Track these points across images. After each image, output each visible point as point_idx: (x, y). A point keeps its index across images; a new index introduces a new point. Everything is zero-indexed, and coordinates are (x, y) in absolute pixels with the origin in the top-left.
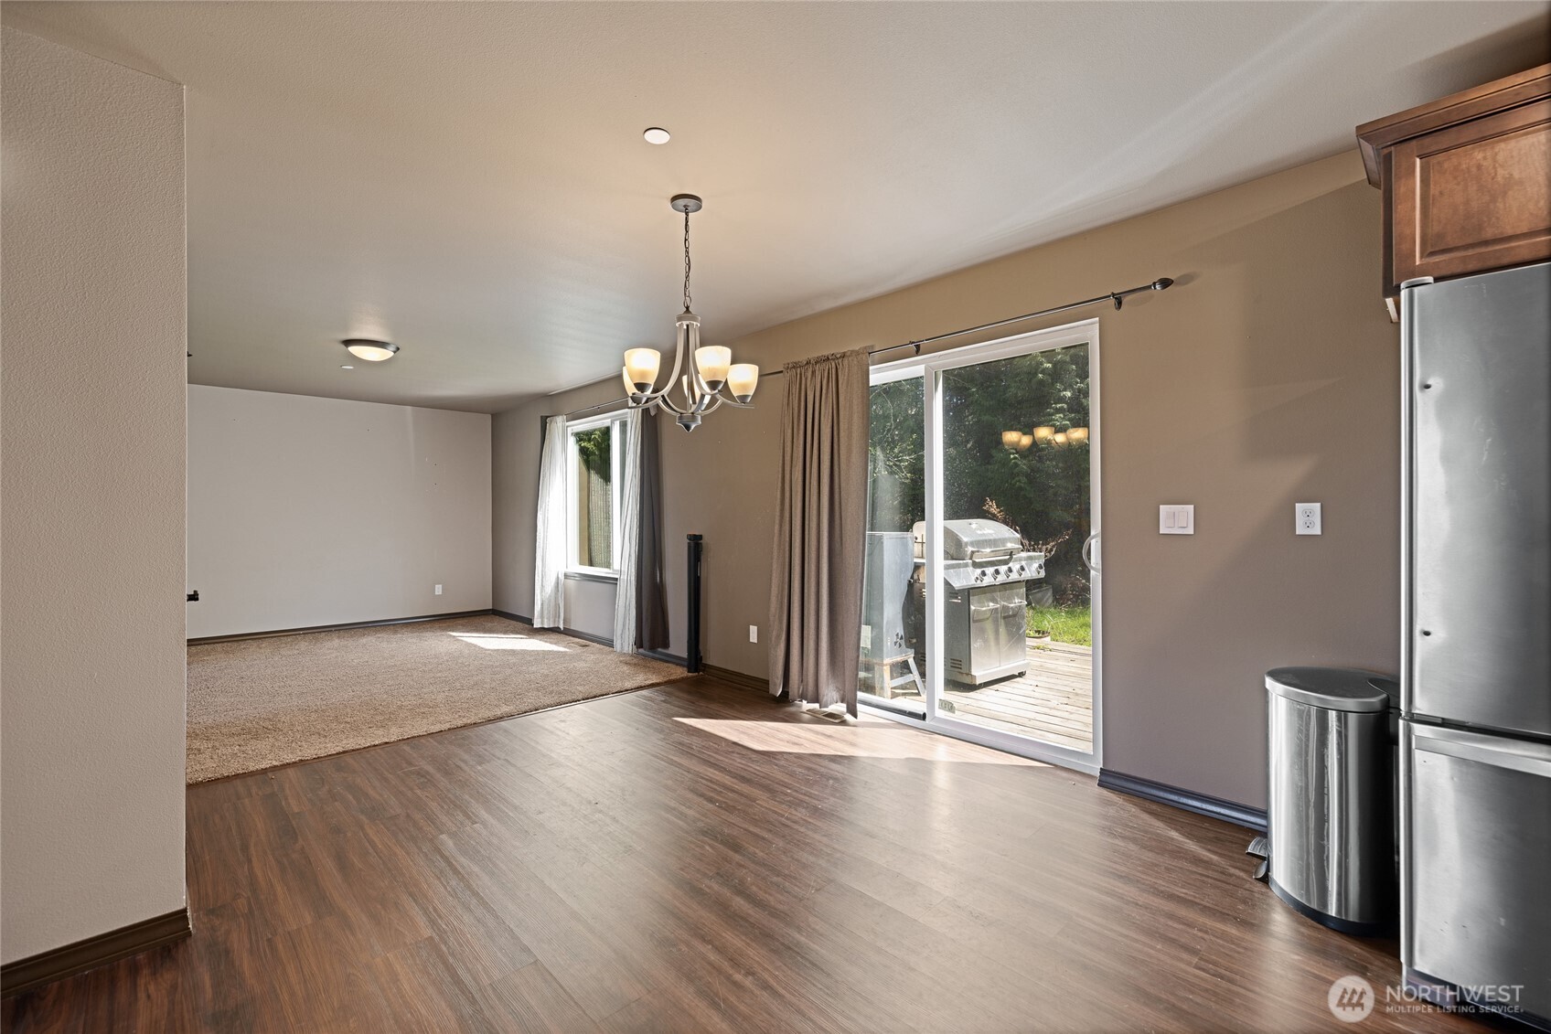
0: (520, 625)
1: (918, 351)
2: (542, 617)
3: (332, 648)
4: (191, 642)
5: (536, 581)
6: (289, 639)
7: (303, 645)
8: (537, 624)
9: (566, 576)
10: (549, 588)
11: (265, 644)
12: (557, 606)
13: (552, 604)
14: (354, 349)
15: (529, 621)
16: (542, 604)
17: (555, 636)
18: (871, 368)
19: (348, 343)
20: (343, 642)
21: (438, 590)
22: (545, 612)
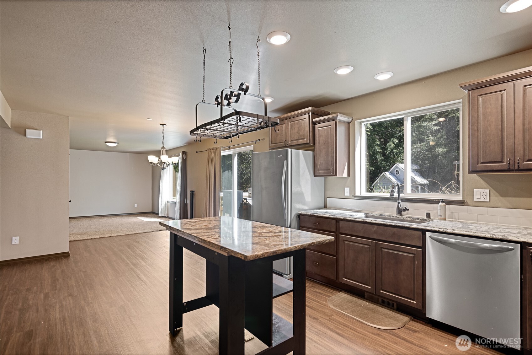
0: (156, 215)
1: (229, 148)
2: (161, 213)
3: (104, 220)
4: (70, 218)
5: (160, 203)
6: (94, 218)
7: (97, 219)
8: (160, 215)
9: (167, 202)
10: (163, 205)
11: (87, 219)
12: (165, 210)
13: (164, 210)
14: (108, 144)
15: (158, 214)
16: (161, 210)
17: (164, 218)
18: (221, 152)
19: (106, 142)
20: (108, 219)
21: (136, 206)
22: (162, 212)
